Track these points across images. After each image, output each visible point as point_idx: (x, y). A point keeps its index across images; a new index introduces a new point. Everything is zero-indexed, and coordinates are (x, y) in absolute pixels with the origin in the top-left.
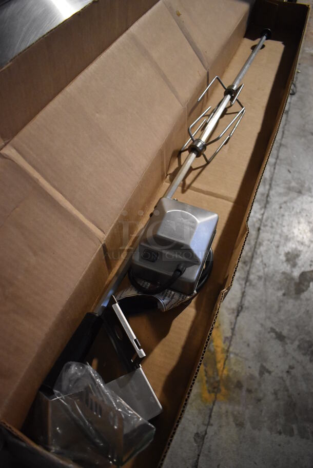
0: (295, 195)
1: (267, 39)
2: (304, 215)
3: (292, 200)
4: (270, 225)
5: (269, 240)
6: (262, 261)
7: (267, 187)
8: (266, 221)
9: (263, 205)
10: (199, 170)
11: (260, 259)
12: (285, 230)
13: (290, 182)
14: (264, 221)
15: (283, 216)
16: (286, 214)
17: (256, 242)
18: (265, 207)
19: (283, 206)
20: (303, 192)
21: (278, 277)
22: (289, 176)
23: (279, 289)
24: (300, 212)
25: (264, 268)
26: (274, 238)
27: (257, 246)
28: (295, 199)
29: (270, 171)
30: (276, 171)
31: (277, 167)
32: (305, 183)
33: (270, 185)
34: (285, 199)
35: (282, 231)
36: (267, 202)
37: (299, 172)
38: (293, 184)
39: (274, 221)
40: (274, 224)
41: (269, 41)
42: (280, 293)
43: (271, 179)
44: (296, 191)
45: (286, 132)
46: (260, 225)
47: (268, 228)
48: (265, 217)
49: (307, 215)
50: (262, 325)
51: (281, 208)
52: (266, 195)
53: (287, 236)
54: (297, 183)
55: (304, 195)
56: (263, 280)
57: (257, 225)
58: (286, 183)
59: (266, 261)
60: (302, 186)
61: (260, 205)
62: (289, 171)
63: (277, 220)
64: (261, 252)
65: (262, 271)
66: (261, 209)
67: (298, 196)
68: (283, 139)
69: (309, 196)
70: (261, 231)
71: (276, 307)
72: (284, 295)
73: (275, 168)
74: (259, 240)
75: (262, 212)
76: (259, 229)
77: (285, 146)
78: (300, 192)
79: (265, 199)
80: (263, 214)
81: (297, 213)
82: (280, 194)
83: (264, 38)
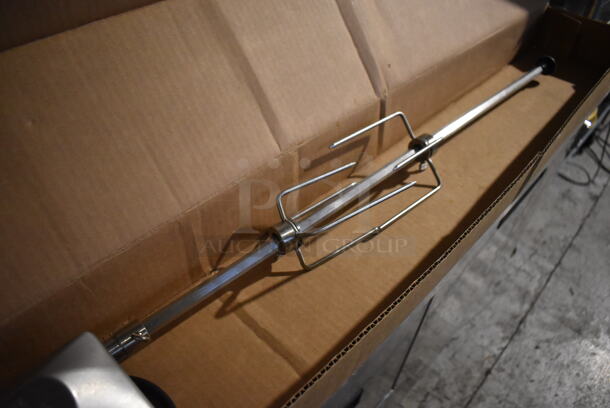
0: (570, 333)
1: (544, 73)
2: (575, 372)
3: (561, 341)
4: (509, 371)
5: (497, 397)
7: (526, 307)
8: (505, 362)
9: (509, 334)
10: (280, 279)
12: (532, 388)
13: (568, 310)
14: (501, 361)
15: (537, 362)
16: (544, 361)
17: (475, 393)
18: (511, 339)
19: (544, 346)
20: (585, 333)
22: (569, 300)
24: (568, 366)
26: (508, 395)
27: (475, 400)
28: (566, 339)
29: (540, 281)
30: (549, 284)
31: (553, 279)
32: (592, 319)
33: (532, 305)
34: (550, 335)
35: (526, 388)
36: (518, 331)
37: (588, 298)
38: (571, 315)
39: (518, 366)
40: (517, 372)
41: (550, 79)
43: (537, 296)
44: (571, 328)
45: (585, 228)
46: (493, 365)
47: (503, 375)
48: (504, 355)
49: (578, 375)
51: (537, 347)
52: (519, 319)
53: (531, 400)
54: (579, 315)
55: (585, 338)
57: (487, 365)
58: (560, 310)
60: (586, 322)
61: (503, 332)
62: (572, 293)
63: (523, 364)
66: (503, 339)
67: (573, 338)
68: (578, 238)
69: (593, 343)
70: (490, 376)
73: (548, 280)
74: (481, 392)
75: (504, 345)
76: (488, 372)
77: (579, 251)
78: (579, 332)
79: (516, 326)
80: (504, 349)
81: (562, 365)
82: (543, 325)
83: (539, 70)
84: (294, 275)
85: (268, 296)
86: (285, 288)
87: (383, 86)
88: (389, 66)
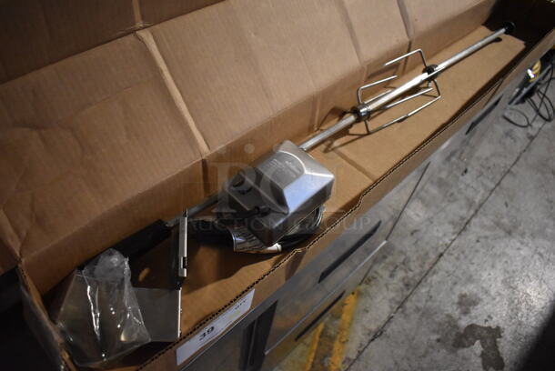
0: (502, 233)
1: (506, 33)
2: (504, 260)
3: (496, 238)
4: (456, 255)
5: (447, 272)
6: (429, 292)
7: (472, 212)
8: (454, 249)
9: (457, 230)
11: (427, 289)
12: (472, 268)
13: (502, 218)
14: (451, 248)
15: (477, 251)
16: (482, 251)
17: (431, 268)
18: (459, 234)
19: (482, 240)
20: (514, 234)
21: (440, 318)
22: (504, 210)
23: (434, 332)
24: (500, 256)
25: (427, 301)
26: (454, 272)
27: (430, 273)
28: (499, 238)
29: (483, 195)
30: (490, 198)
31: (493, 194)
32: (520, 225)
33: (476, 211)
34: (488, 233)
35: (468, 268)
36: (464, 229)
37: (518, 210)
38: (505, 221)
39: (463, 252)
40: (462, 256)
41: (509, 36)
42: (435, 337)
43: (481, 205)
44: (504, 230)
45: (521, 159)
46: (445, 250)
47: (452, 258)
48: (454, 244)
49: (506, 262)
50: (396, 363)
51: (478, 241)
52: (465, 221)
53: (471, 276)
54: (511, 222)
55: (514, 237)
56: (420, 313)
57: (441, 250)
58: (496, 217)
59: (432, 293)
60: (515, 227)
61: (454, 228)
62: (507, 205)
63: (467, 252)
64: (431, 282)
65: (424, 302)
66: (454, 234)
67: (505, 237)
68: (515, 167)
69: (520, 241)
70: (442, 258)
71: (422, 351)
72: (438, 340)
73: (490, 194)
74: (436, 267)
75: (453, 237)
76: (441, 255)
77: (514, 175)
78: (509, 233)
79: (463, 225)
80: (454, 240)
81: (495, 254)
82: (483, 226)
83: (503, 30)
84: (361, 136)
85: (349, 145)
86: (358, 141)
87: (412, 33)
88: (416, 20)
